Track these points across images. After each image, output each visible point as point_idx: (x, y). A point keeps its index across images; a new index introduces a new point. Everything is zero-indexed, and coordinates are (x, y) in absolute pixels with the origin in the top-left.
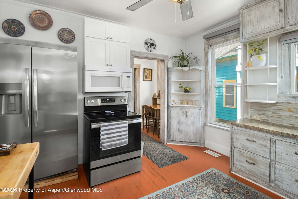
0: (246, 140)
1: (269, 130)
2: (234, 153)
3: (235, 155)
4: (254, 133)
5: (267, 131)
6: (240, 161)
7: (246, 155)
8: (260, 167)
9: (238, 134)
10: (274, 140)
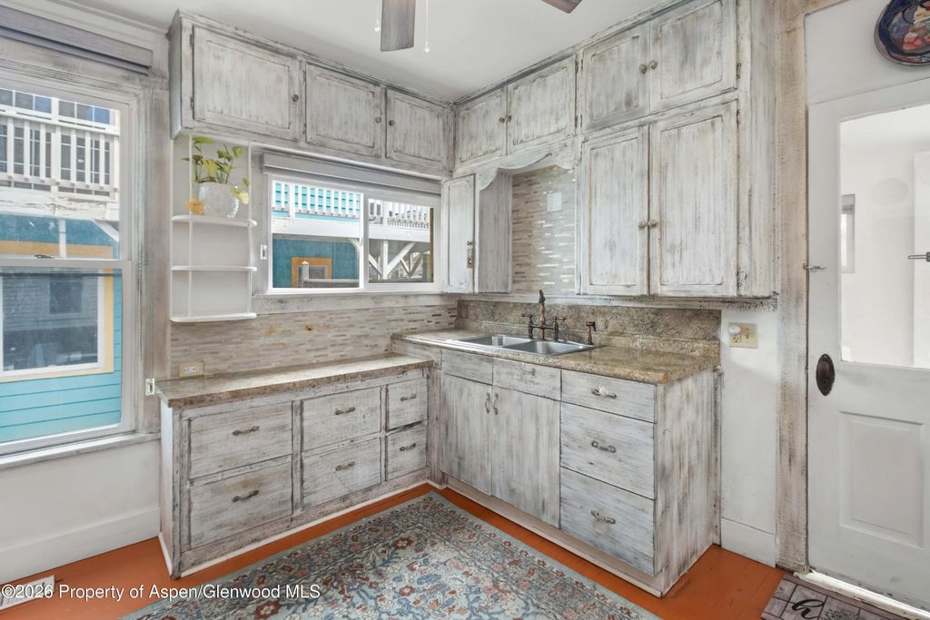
0: (232, 436)
1: (294, 384)
2: (190, 503)
3: (196, 505)
4: (252, 407)
5: (290, 385)
6: (213, 514)
7: (232, 481)
8: (273, 491)
9: (207, 430)
10: (299, 403)
